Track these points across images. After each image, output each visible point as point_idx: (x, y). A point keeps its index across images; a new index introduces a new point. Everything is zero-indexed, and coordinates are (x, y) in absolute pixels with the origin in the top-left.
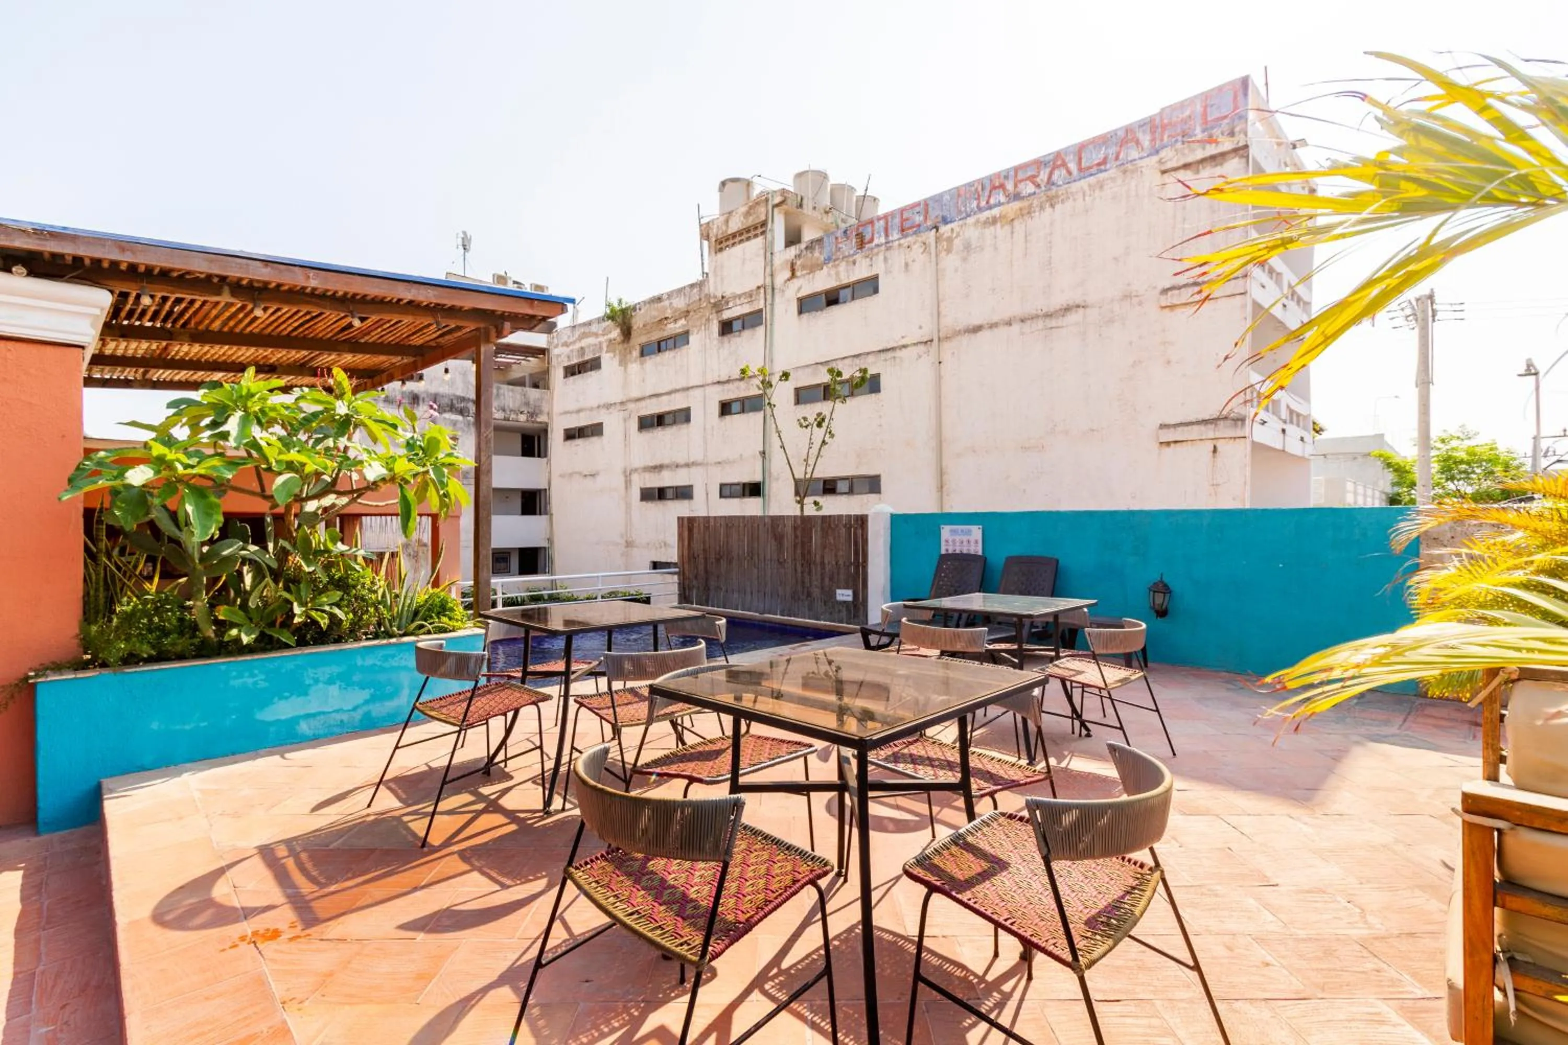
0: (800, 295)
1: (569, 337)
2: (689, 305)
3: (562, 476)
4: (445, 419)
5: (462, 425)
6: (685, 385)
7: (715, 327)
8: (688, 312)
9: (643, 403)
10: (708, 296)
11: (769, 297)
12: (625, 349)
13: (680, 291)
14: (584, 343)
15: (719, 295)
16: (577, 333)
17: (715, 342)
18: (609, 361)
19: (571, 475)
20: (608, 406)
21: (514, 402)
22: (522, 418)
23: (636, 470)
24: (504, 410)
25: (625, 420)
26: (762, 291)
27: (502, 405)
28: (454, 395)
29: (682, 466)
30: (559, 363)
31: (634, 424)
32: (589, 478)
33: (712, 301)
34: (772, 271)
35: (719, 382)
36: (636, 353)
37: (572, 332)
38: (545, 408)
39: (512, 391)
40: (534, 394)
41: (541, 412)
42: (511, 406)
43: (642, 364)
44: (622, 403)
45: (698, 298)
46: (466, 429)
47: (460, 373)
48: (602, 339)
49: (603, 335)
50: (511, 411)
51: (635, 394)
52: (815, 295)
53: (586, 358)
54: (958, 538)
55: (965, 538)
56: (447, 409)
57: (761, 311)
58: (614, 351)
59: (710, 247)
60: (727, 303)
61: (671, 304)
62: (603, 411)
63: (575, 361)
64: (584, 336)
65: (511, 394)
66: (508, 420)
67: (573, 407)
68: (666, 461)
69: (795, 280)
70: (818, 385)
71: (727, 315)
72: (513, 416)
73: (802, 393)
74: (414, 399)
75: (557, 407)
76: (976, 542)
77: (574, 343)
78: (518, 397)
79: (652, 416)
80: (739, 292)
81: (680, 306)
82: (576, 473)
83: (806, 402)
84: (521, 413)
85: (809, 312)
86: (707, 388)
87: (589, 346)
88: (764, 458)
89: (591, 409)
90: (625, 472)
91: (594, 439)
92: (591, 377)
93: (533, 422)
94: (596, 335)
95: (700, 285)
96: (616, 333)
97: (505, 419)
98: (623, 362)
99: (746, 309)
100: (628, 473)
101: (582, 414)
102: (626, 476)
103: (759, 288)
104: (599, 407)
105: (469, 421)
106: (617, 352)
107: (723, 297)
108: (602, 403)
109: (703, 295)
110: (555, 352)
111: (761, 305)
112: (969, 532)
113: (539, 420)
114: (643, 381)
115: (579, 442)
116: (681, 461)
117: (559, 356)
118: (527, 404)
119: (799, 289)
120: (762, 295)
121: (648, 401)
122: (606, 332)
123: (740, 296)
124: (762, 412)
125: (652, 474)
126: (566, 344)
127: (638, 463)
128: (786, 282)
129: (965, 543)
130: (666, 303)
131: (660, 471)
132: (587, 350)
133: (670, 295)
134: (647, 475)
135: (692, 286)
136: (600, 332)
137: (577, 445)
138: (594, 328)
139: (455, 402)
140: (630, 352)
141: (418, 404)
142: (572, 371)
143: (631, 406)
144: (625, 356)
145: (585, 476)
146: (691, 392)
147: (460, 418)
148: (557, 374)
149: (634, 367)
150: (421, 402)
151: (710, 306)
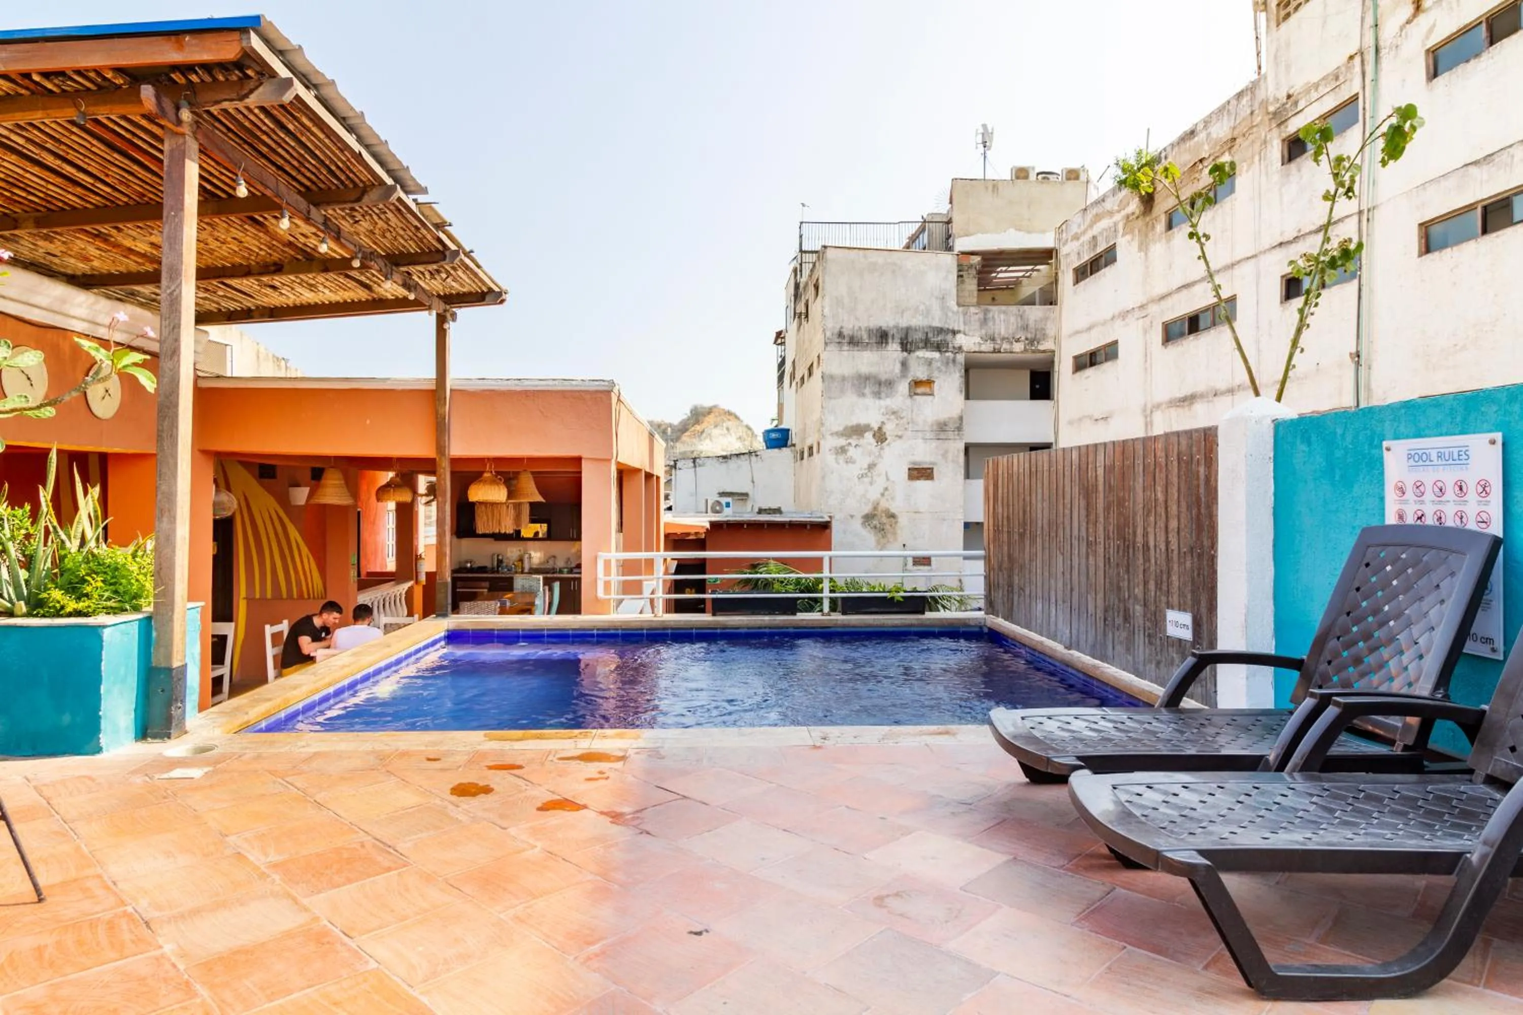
0: (1430, 43)
1: (1079, 226)
2: (1234, 128)
3: (1071, 423)
4: (918, 357)
5: (939, 364)
6: (1229, 261)
7: (1276, 150)
8: (1234, 139)
9: (1169, 302)
10: (1264, 103)
11: (1369, 68)
12: (1147, 225)
13: (1222, 110)
14: (1096, 230)
15: (1282, 95)
16: (1090, 215)
17: (1276, 178)
18: (1126, 249)
19: (1080, 420)
20: (1124, 315)
21: (1007, 328)
22: (1018, 347)
23: (1158, 406)
24: (993, 339)
25: (1145, 332)
26: (1357, 59)
27: (990, 332)
28: (930, 327)
29: (1223, 393)
30: (1068, 265)
31: (1157, 335)
32: (1101, 423)
33: (1271, 109)
34: (1376, 19)
35: (1281, 244)
36: (1161, 227)
37: (1083, 217)
38: (1051, 331)
39: (1004, 312)
40: (1035, 313)
41: (1045, 336)
42: (1003, 332)
43: (1169, 241)
44: (1142, 307)
45: (1249, 112)
46: (943, 368)
47: (937, 298)
48: (1118, 217)
49: (1119, 211)
50: (1003, 339)
51: (1161, 290)
52: (1467, 30)
53: (1099, 250)
54: (1429, 477)
55: (1449, 477)
56: (921, 345)
57: (1354, 99)
58: (1132, 232)
59: (1268, 20)
60: (1296, 103)
61: (1209, 135)
62: (1119, 323)
63: (1086, 257)
64: (1098, 218)
65: (1002, 316)
66: (1000, 352)
67: (1083, 324)
68: (1200, 388)
69: (1422, 18)
70: (1470, 208)
71: (1295, 125)
72: (1006, 346)
73: (1435, 230)
74: (881, 337)
75: (1067, 327)
76: (1484, 488)
77: (1084, 232)
78: (1012, 319)
79: (1181, 319)
80: (1315, 79)
81: (1222, 135)
82: (1085, 417)
83: (1443, 246)
84: (1018, 341)
85: (1450, 69)
86: (1262, 258)
87: (1101, 233)
88: (1358, 364)
89: (1104, 323)
90: (1144, 410)
91: (1107, 366)
92: (1107, 274)
93: (1034, 352)
94: (1111, 213)
95: (1252, 88)
96: (1134, 205)
97: (994, 351)
98: (1144, 247)
99: (1330, 103)
100: (1148, 412)
101: (1094, 332)
102: (1146, 417)
103: (1351, 58)
104: (1113, 318)
105: (948, 358)
106: (1136, 231)
107: (1289, 97)
108: (1117, 313)
109: (1256, 105)
110: (1064, 251)
111: (1356, 87)
112: (1462, 457)
113: (1041, 348)
114: (1170, 267)
115: (1090, 372)
116: (1222, 386)
117: (1068, 255)
118: (1025, 328)
119: (1431, 30)
120: (1357, 69)
121: (1175, 297)
122: (1123, 205)
123: (1316, 86)
124: (1356, 282)
125: (1180, 410)
126: (1076, 237)
127: (1162, 396)
128: (1401, 29)
129: (1450, 495)
130: (1201, 136)
131: (1191, 404)
132: (1099, 238)
133: (1207, 122)
134: (1173, 412)
135: (1240, 95)
136: (1116, 208)
137: (1088, 377)
138: (1109, 205)
139: (930, 335)
140: (1153, 227)
141: (887, 343)
142: (1084, 272)
143: (1153, 309)
144: (1146, 236)
145: (1096, 420)
146: (1237, 271)
147: (936, 355)
148: (1067, 278)
149: (1158, 249)
150: (890, 340)
151: (1266, 118)
